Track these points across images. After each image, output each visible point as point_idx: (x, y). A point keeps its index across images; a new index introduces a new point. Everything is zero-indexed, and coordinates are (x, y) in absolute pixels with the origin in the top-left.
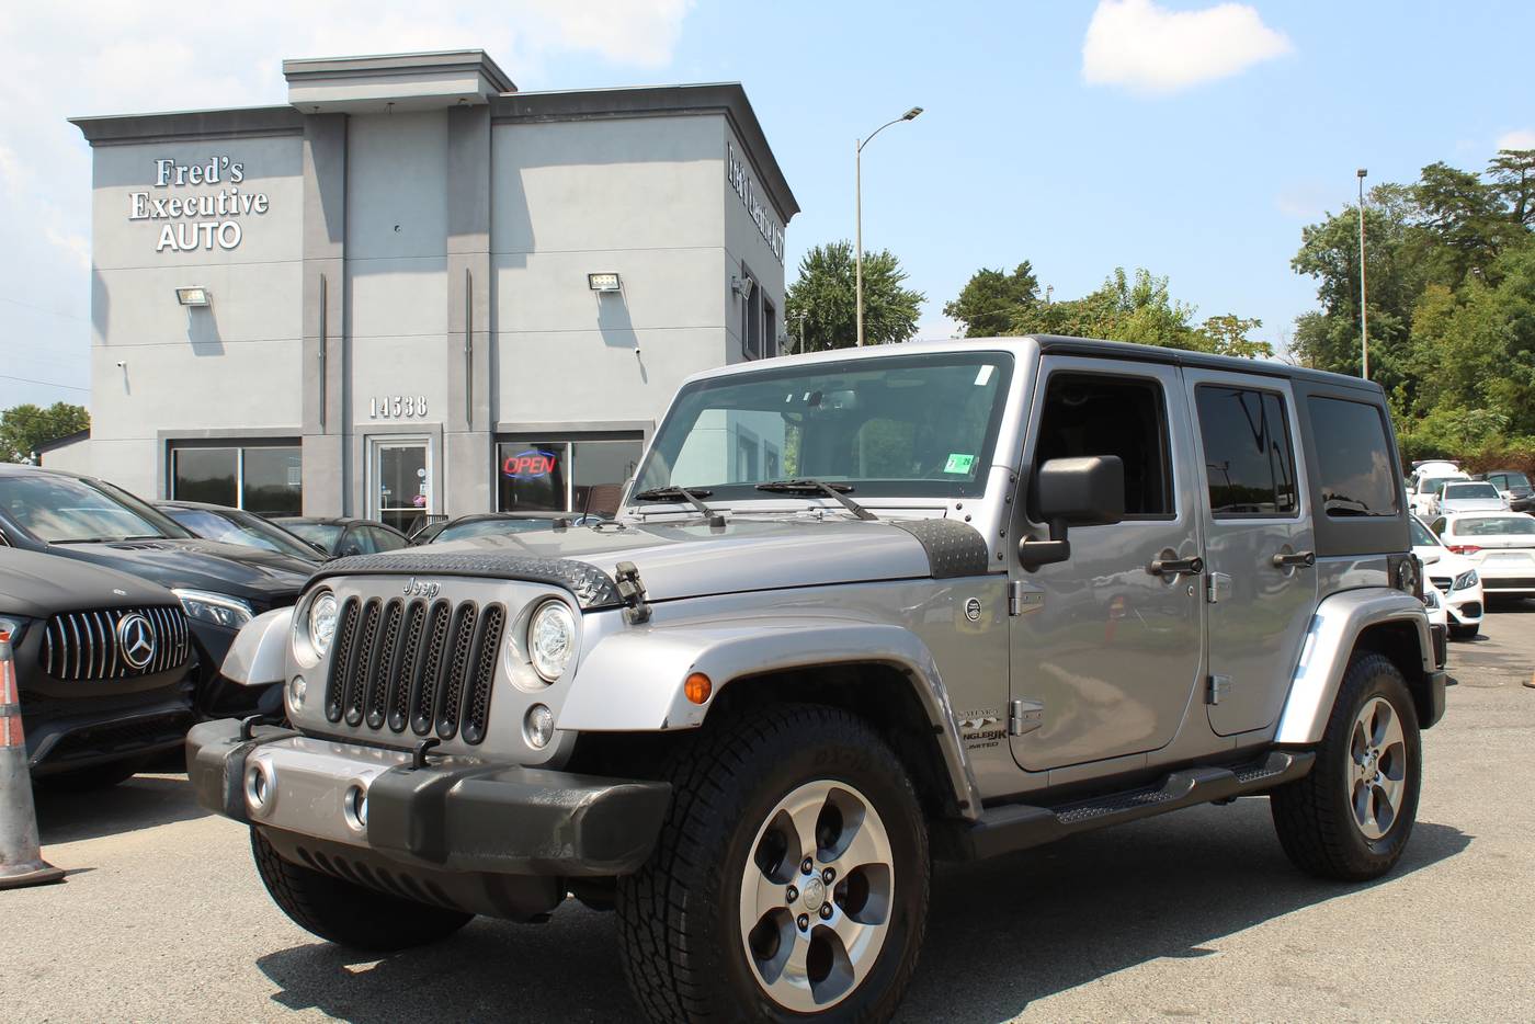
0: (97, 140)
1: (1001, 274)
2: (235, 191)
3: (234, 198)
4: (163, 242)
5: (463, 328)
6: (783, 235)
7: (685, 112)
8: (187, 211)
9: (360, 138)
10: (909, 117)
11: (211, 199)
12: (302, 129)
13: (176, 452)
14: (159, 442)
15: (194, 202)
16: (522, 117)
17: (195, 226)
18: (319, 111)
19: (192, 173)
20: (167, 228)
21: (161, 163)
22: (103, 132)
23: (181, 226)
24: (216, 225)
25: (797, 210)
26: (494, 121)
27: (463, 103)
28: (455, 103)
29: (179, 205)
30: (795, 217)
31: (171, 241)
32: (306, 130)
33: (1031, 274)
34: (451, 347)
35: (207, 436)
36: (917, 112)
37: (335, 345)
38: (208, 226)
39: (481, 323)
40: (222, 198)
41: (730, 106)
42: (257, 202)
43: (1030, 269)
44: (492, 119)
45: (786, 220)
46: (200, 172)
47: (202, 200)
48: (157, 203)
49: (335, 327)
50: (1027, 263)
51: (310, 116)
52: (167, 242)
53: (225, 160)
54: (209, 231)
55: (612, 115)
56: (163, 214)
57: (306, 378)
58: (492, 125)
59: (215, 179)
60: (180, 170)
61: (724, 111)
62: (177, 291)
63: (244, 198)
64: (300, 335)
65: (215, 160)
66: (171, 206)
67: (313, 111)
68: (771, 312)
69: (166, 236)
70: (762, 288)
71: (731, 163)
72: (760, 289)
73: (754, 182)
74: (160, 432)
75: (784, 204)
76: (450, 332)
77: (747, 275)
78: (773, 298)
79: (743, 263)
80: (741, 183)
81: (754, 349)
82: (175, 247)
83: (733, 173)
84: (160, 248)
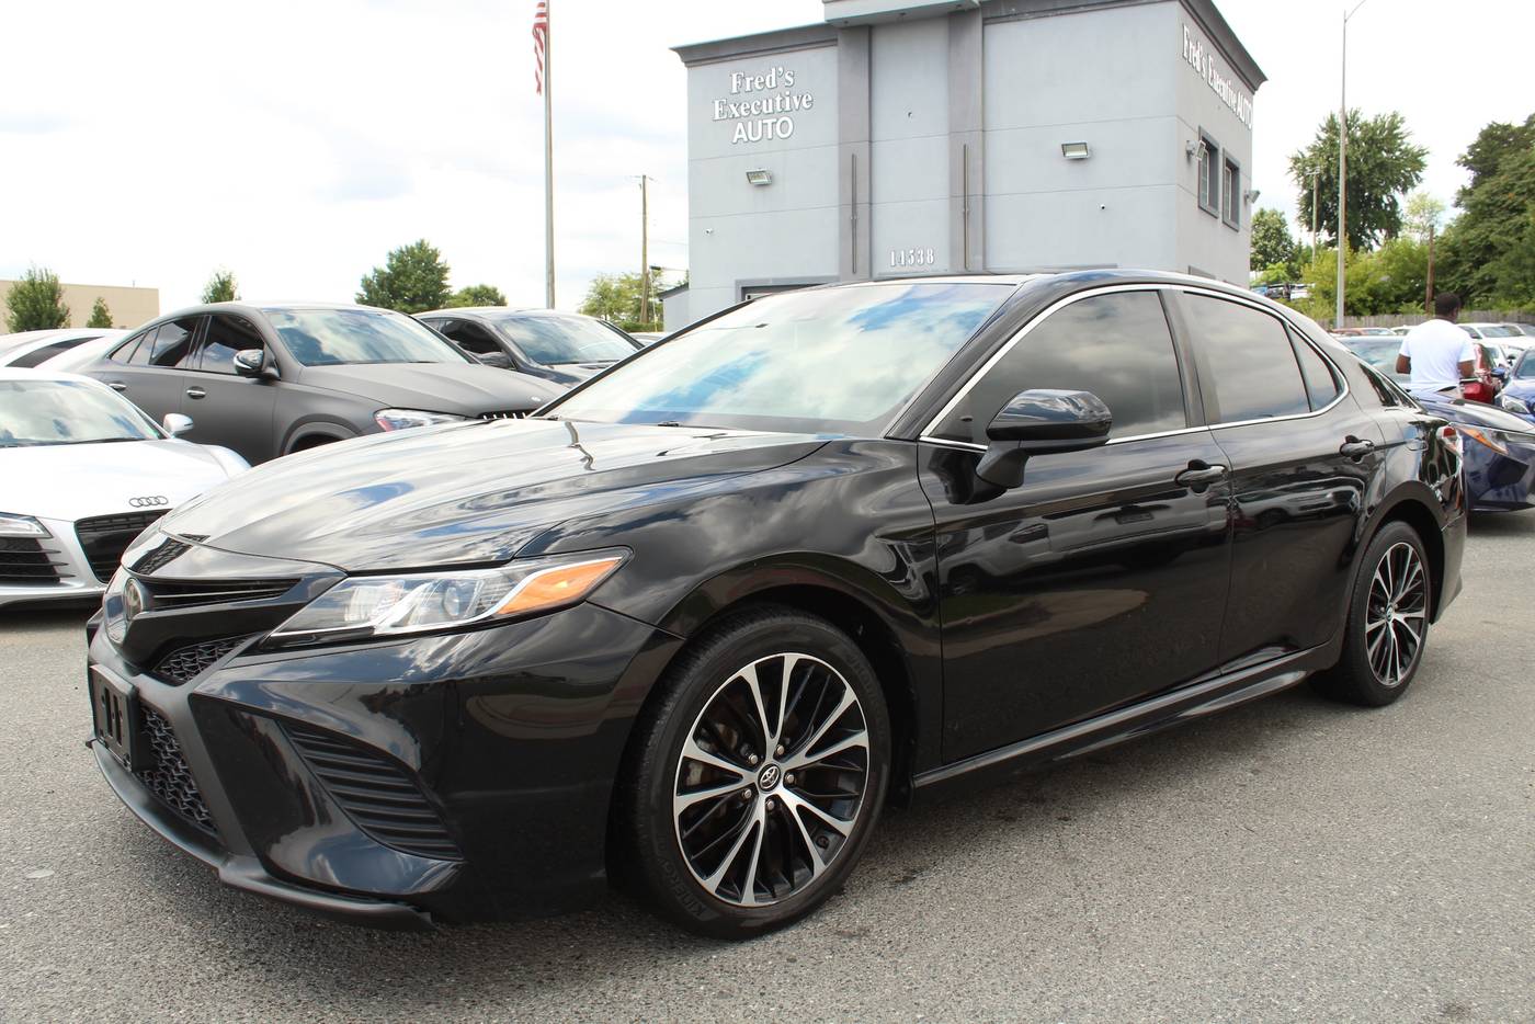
0: (691, 62)
2: (788, 93)
4: (737, 136)
5: (962, 193)
6: (1251, 102)
7: (1144, 1)
8: (754, 112)
9: (882, 43)
11: (770, 101)
12: (836, 40)
13: (749, 296)
15: (759, 103)
16: (1008, 15)
17: (760, 122)
18: (849, 24)
19: (757, 82)
20: (740, 126)
21: (734, 76)
22: (695, 55)
23: (750, 123)
24: (775, 120)
25: (1263, 78)
26: (986, 21)
27: (960, 7)
28: (953, 9)
29: (748, 107)
30: (1264, 84)
31: (743, 135)
32: (840, 41)
34: (952, 208)
35: (771, 284)
37: (862, 210)
38: (769, 122)
39: (975, 188)
40: (778, 99)
42: (804, 100)
44: (985, 19)
45: (1253, 88)
46: (762, 80)
47: (765, 102)
48: (732, 106)
49: (862, 196)
51: (842, 29)
52: (740, 136)
53: (781, 69)
54: (770, 125)
55: (1082, 9)
56: (737, 115)
57: (841, 240)
58: (984, 25)
59: (774, 85)
60: (748, 80)
62: (748, 174)
63: (795, 98)
64: (837, 204)
65: (774, 70)
66: (742, 108)
67: (843, 25)
68: (1233, 169)
69: (740, 132)
70: (1224, 150)
71: (1186, 42)
72: (1221, 151)
73: (1215, 58)
74: (737, 282)
75: (1250, 75)
76: (952, 196)
77: (1204, 139)
78: (1237, 158)
79: (1200, 128)
80: (1198, 59)
81: (1214, 203)
82: (746, 140)
83: (1188, 51)
84: (735, 141)
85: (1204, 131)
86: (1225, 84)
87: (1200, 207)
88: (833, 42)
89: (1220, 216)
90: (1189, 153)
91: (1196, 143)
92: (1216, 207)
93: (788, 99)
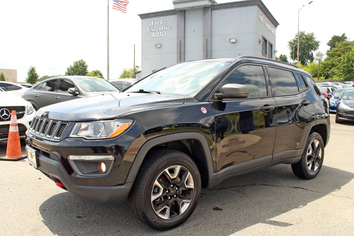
0: (142, 18)
1: (338, 36)
2: (165, 26)
4: (153, 36)
5: (206, 50)
6: (275, 30)
7: (249, 6)
9: (187, 14)
10: (310, 3)
11: (161, 28)
12: (177, 13)
14: (152, 72)
15: (158, 28)
16: (217, 8)
17: (158, 33)
18: (179, 10)
19: (158, 23)
20: (154, 33)
21: (153, 21)
22: (143, 16)
23: (156, 33)
25: (278, 24)
26: (212, 10)
27: (206, 6)
28: (204, 7)
29: (156, 29)
30: (279, 25)
33: (345, 36)
34: (204, 54)
36: (312, 2)
37: (182, 54)
38: (161, 32)
39: (209, 49)
40: (163, 27)
41: (258, 3)
42: (169, 28)
44: (211, 9)
45: (276, 26)
46: (159, 23)
47: (160, 28)
48: (152, 29)
49: (182, 50)
50: (344, 34)
52: (154, 36)
53: (163, 20)
54: (161, 33)
55: (235, 7)
56: (153, 31)
57: (177, 60)
58: (211, 10)
59: (162, 24)
60: (156, 22)
61: (257, 5)
62: (155, 45)
63: (167, 27)
64: (176, 52)
65: (162, 20)
66: (154, 29)
67: (178, 10)
68: (271, 46)
69: (153, 35)
70: (268, 41)
71: (259, 15)
73: (266, 19)
74: (152, 70)
75: (275, 23)
76: (203, 51)
77: (263, 38)
78: (272, 42)
79: (262, 36)
80: (262, 20)
81: (266, 53)
82: (155, 37)
83: (259, 17)
84: (152, 37)
85: (264, 36)
86: (269, 25)
87: (262, 54)
88: (176, 14)
89: (268, 57)
90: (260, 42)
91: (261, 39)
93: (165, 27)
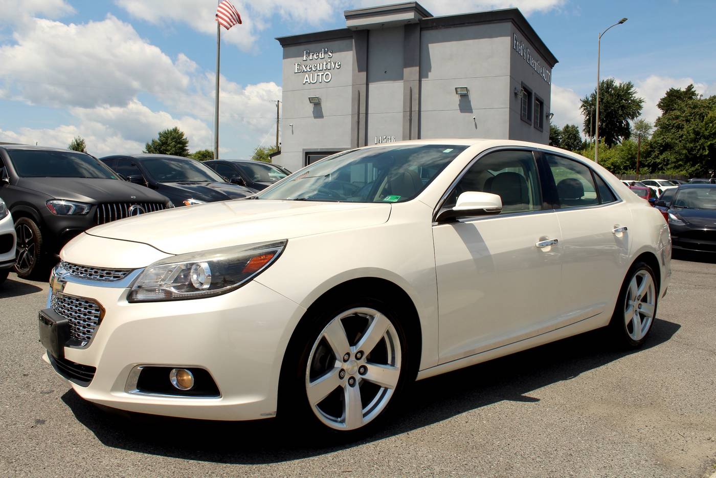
0: (284, 45)
1: (680, 90)
2: (329, 61)
3: (329, 63)
4: (305, 80)
5: (409, 110)
6: (550, 72)
7: (496, 22)
8: (313, 69)
9: (373, 39)
11: (321, 64)
13: (309, 157)
14: (303, 153)
15: (316, 65)
16: (432, 27)
17: (316, 74)
18: (358, 29)
20: (307, 75)
21: (305, 52)
22: (286, 42)
23: (311, 75)
24: (323, 73)
25: (557, 61)
26: (421, 30)
27: (409, 23)
28: (406, 23)
29: (311, 67)
30: (556, 65)
31: (308, 80)
32: (353, 37)
33: (693, 90)
34: (404, 117)
35: (319, 151)
36: (625, 20)
37: (362, 117)
38: (320, 74)
39: (415, 108)
40: (325, 63)
41: (514, 18)
42: (337, 64)
43: (693, 87)
44: (421, 28)
45: (552, 66)
46: (318, 54)
47: (318, 65)
48: (303, 66)
49: (363, 110)
50: (692, 85)
51: (354, 31)
52: (307, 81)
53: (326, 49)
54: (321, 76)
55: (467, 24)
56: (305, 71)
57: (352, 129)
59: (323, 57)
60: (311, 54)
61: (511, 20)
62: (309, 98)
63: (333, 63)
64: (351, 113)
65: (323, 50)
66: (308, 67)
67: (355, 30)
68: (541, 103)
69: (307, 78)
70: (535, 93)
71: (515, 42)
72: (533, 94)
73: (531, 50)
74: (303, 150)
75: (550, 60)
76: (404, 111)
77: (524, 88)
78: (541, 95)
79: (522, 82)
80: (522, 51)
81: (529, 118)
82: (309, 82)
83: (516, 46)
84: (304, 83)
85: (525, 84)
86: (536, 63)
87: (521, 119)
88: (351, 37)
89: (533, 125)
90: (516, 94)
91: (520, 88)
92: (531, 120)
